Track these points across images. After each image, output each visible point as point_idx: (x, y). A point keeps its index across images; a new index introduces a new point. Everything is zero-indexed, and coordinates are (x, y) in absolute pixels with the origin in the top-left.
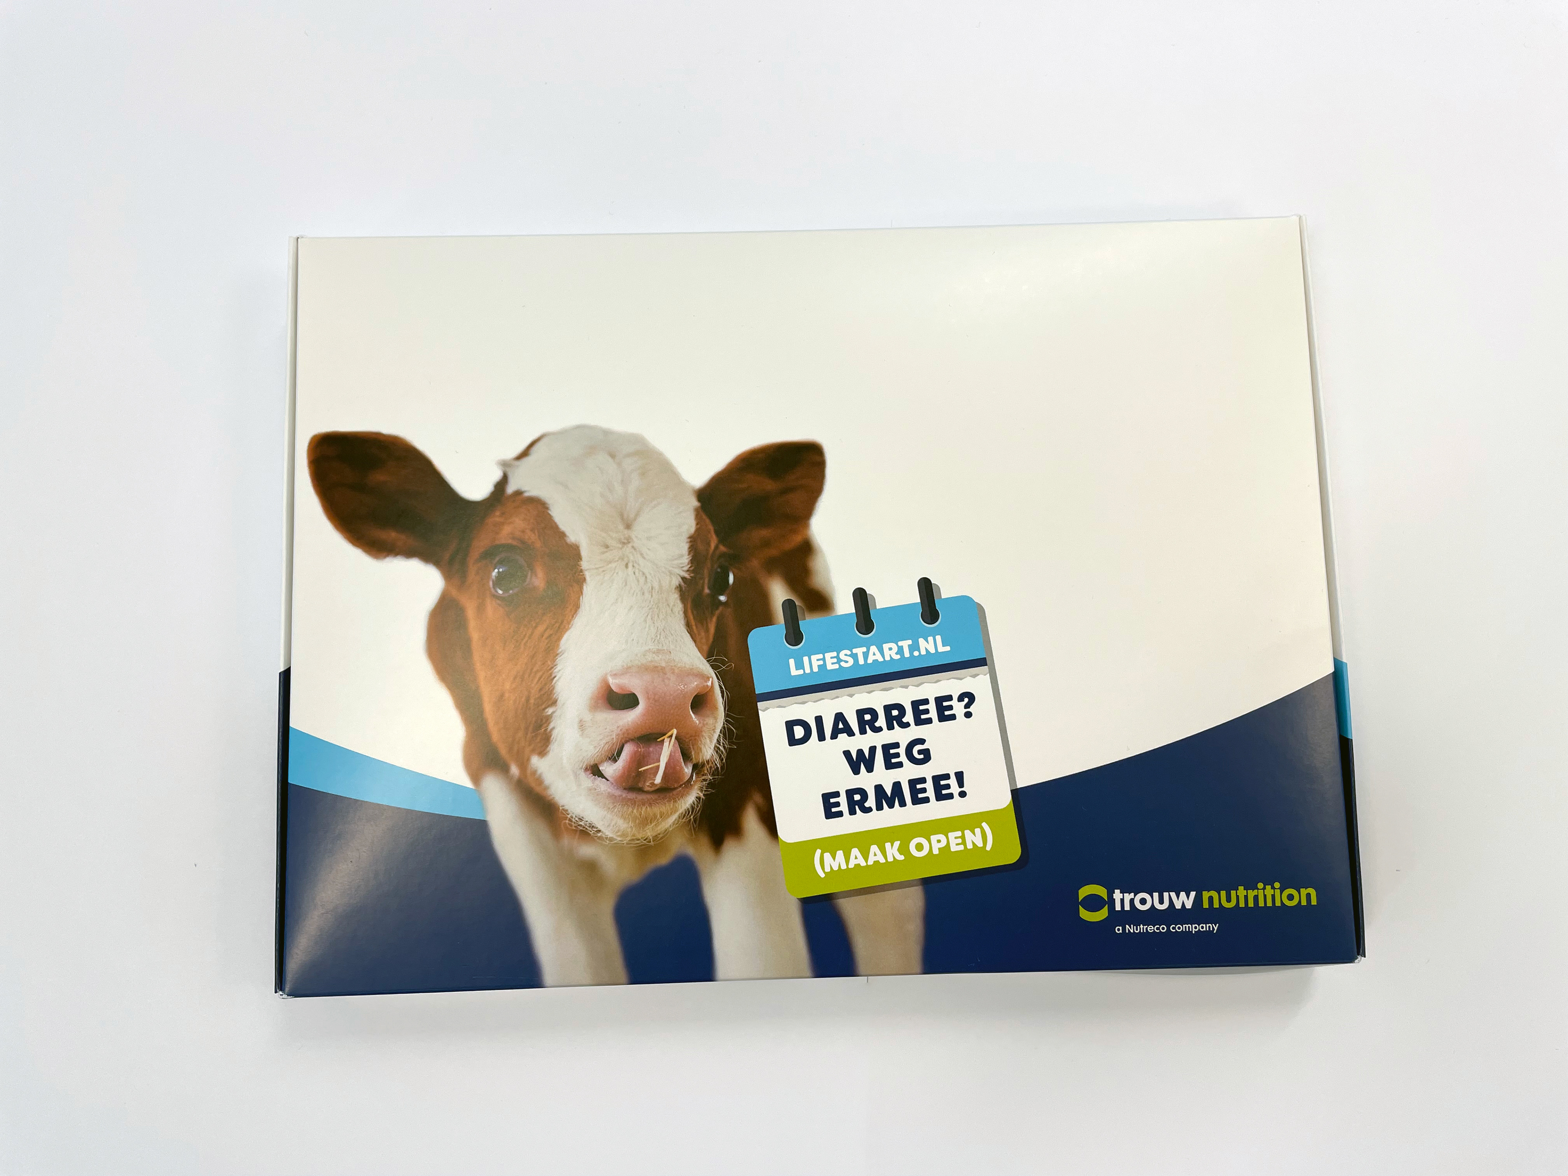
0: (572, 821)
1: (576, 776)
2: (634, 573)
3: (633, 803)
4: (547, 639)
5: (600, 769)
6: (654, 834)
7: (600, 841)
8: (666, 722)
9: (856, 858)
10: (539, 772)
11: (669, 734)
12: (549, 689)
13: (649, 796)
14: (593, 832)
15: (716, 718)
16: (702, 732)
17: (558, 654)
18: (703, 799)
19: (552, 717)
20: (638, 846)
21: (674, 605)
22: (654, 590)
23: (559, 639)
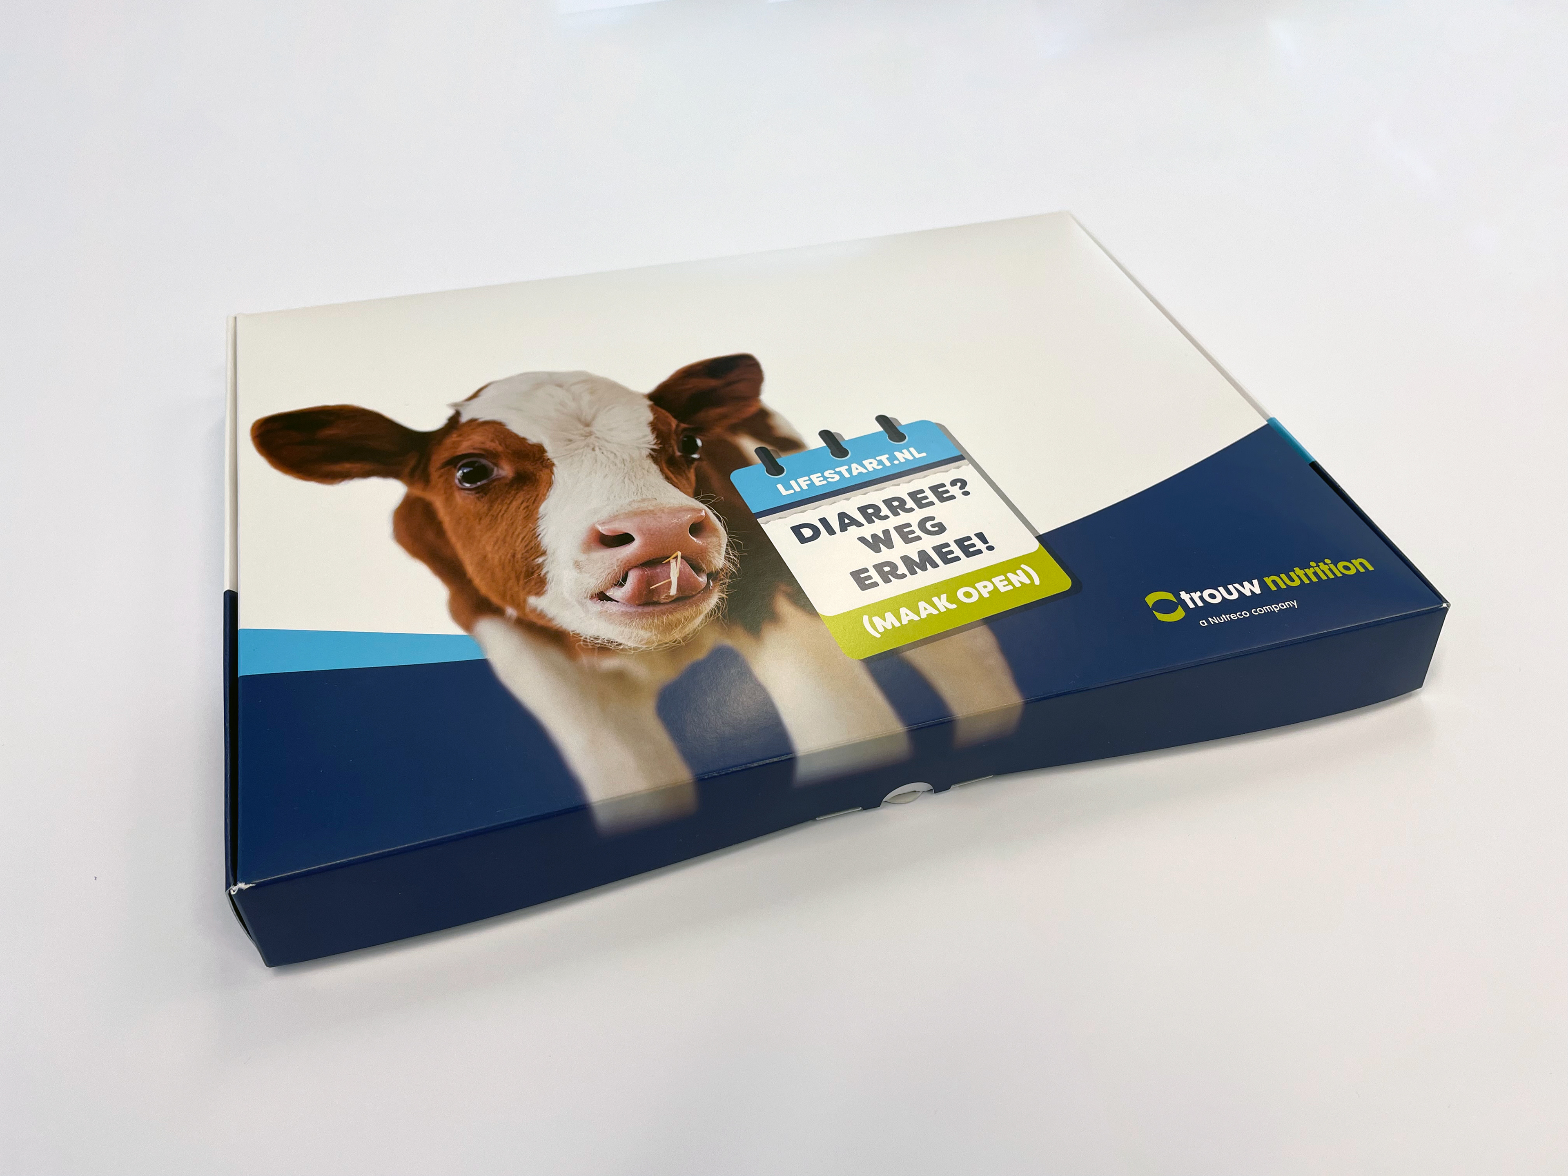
0: (587, 642)
1: (581, 604)
2: (603, 453)
3: (652, 615)
4: (524, 509)
5: (607, 594)
6: (683, 636)
7: (623, 653)
8: (667, 548)
9: (907, 615)
10: (539, 608)
11: (674, 556)
12: (535, 545)
13: (667, 606)
14: (613, 646)
15: (718, 537)
16: (708, 549)
17: (538, 518)
18: (726, 598)
19: (543, 565)
20: (667, 649)
21: (649, 468)
22: (625, 461)
23: (538, 507)
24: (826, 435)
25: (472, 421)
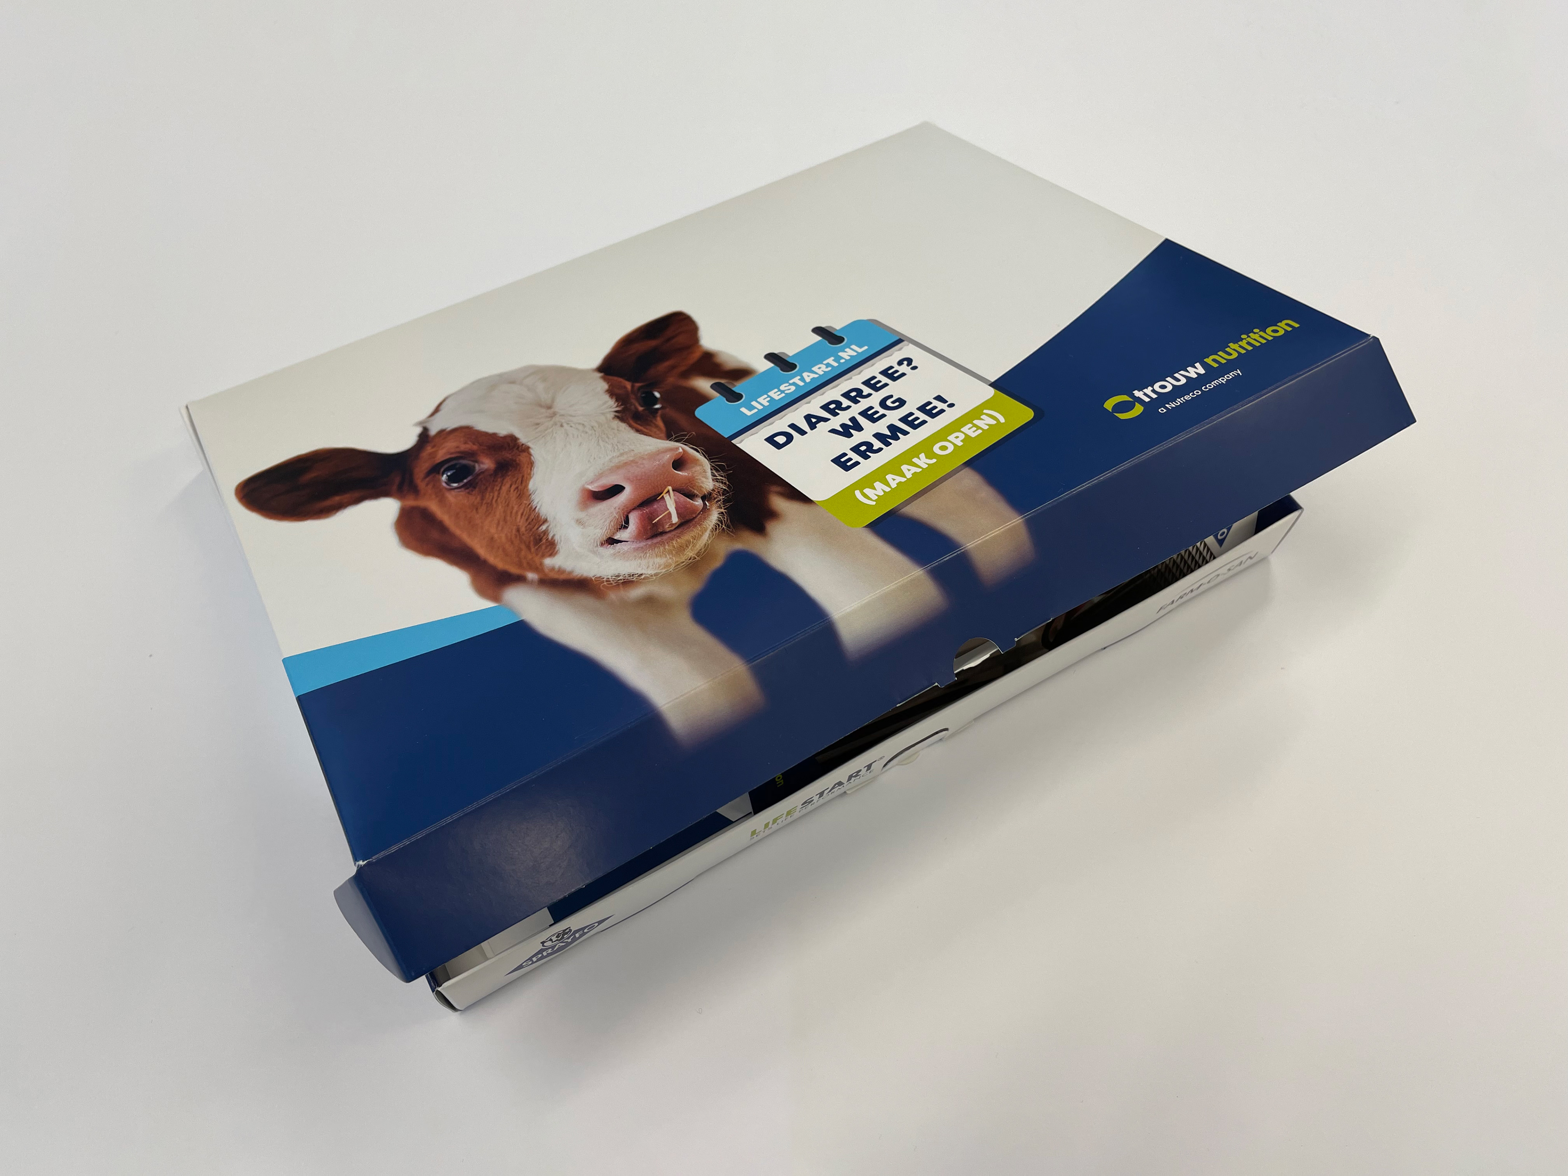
0: (610, 581)
1: (594, 552)
2: (571, 427)
3: (662, 543)
4: (514, 491)
5: (615, 538)
6: (696, 552)
7: (646, 581)
8: (657, 486)
9: (894, 480)
10: (557, 567)
11: (666, 491)
12: (535, 516)
13: (673, 533)
14: (635, 578)
15: (701, 465)
16: (694, 477)
17: (530, 495)
18: (725, 512)
19: (548, 530)
20: (685, 567)
21: (618, 427)
22: (594, 428)
23: (527, 486)
24: (771, 357)
25: (441, 432)
